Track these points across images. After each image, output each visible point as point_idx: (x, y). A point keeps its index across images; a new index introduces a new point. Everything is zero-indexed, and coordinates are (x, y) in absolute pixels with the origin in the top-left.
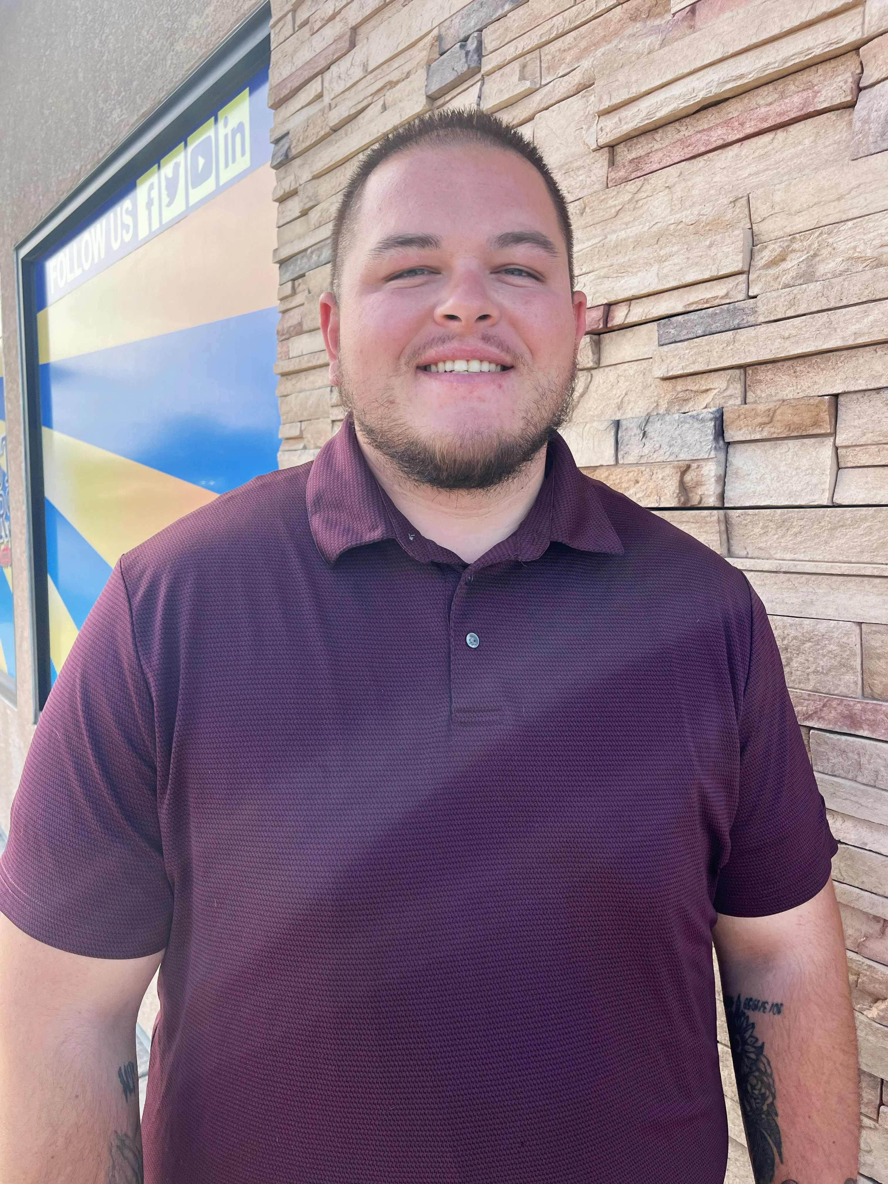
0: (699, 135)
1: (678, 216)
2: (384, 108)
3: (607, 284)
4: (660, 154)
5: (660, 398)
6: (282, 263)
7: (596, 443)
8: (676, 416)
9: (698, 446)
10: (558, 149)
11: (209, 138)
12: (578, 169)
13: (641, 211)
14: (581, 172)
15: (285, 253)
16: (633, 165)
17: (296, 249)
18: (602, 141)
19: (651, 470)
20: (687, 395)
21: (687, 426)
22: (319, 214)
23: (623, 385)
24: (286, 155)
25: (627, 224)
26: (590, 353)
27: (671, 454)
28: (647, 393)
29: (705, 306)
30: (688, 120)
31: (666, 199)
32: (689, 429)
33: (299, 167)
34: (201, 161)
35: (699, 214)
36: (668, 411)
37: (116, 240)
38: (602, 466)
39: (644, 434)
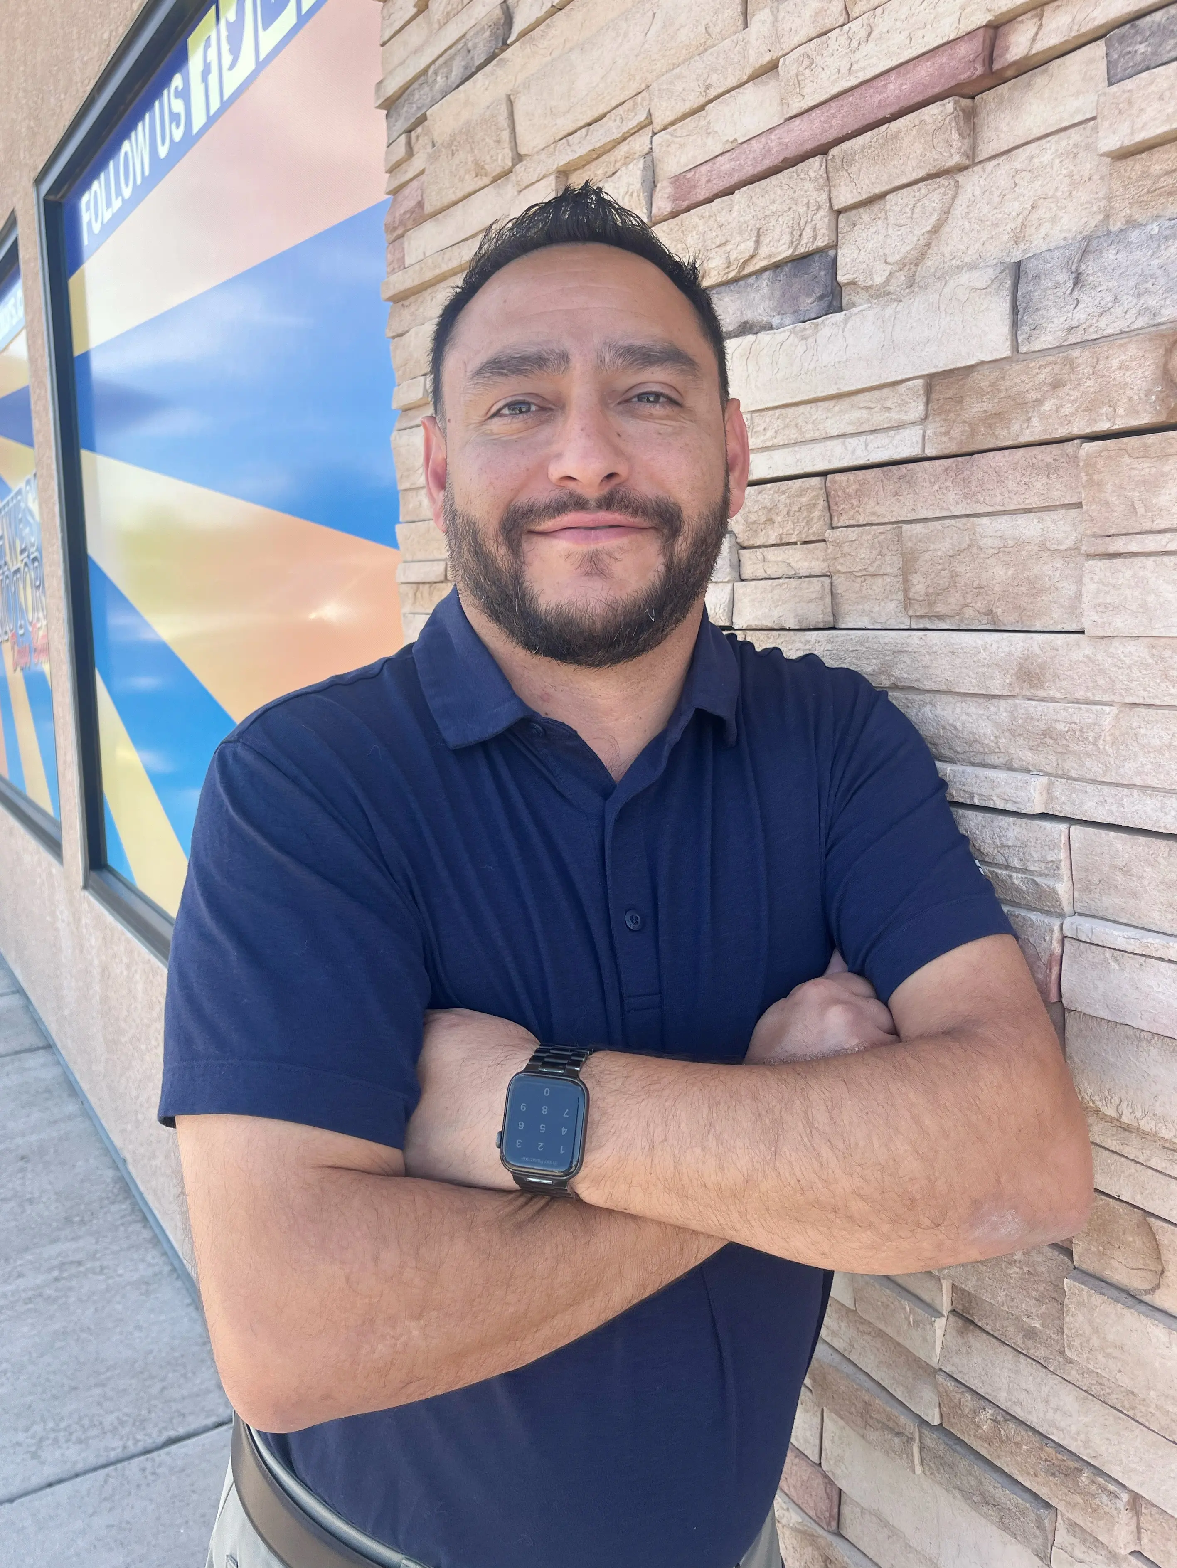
5: (1112, 200)
6: (390, 105)
7: (969, 318)
8: (1154, 228)
15: (393, 86)
17: (411, 73)
19: (1096, 356)
23: (1028, 190)
26: (955, 135)
27: (1141, 313)
28: (1082, 195)
36: (1130, 222)
37: (163, 141)
38: (982, 363)
39: (1078, 280)
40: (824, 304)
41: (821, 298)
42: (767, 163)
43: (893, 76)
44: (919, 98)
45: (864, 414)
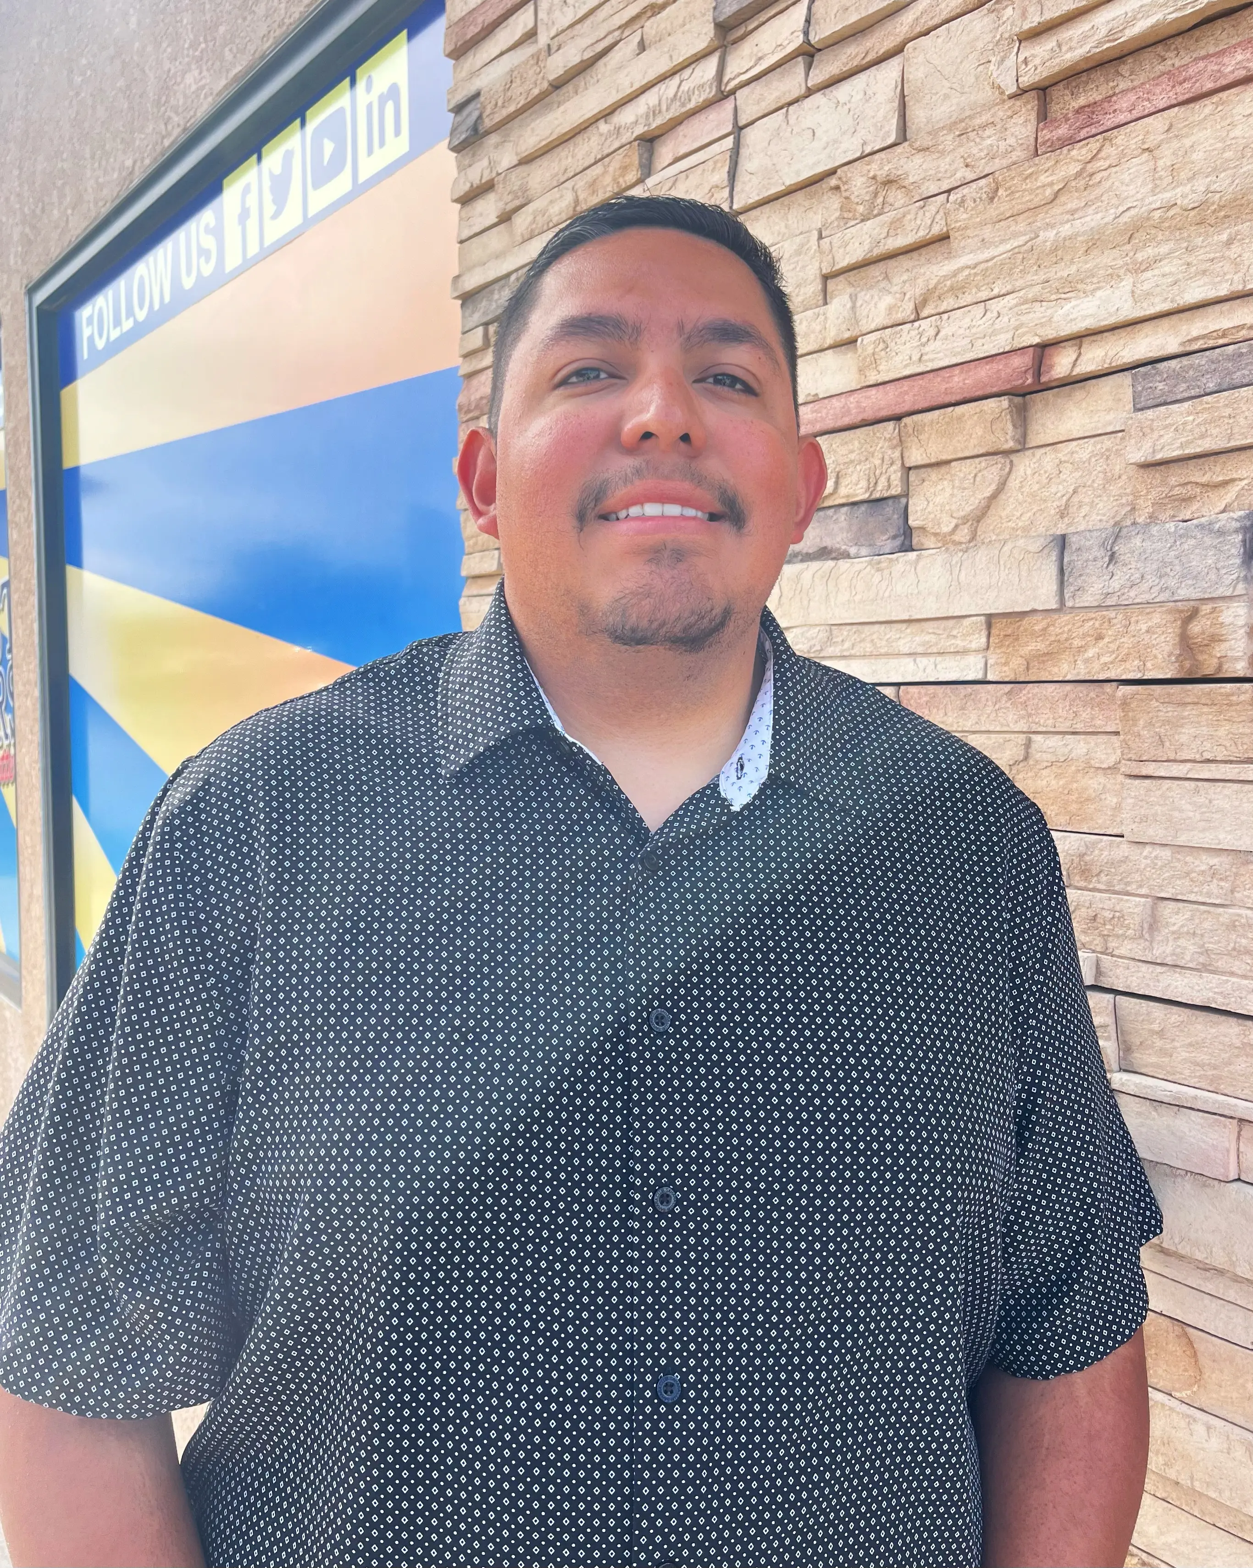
0: (1201, 64)
1: (1167, 195)
2: (642, 47)
3: (1039, 312)
4: (1132, 97)
5: (1137, 497)
6: (468, 299)
7: (1024, 574)
8: (1171, 526)
9: (1213, 576)
10: (946, 97)
11: (342, 110)
12: (984, 127)
13: (1098, 191)
14: (989, 132)
15: (471, 282)
16: (1082, 117)
17: (492, 275)
18: (1026, 80)
19: (1127, 618)
20: (1190, 490)
21: (1192, 542)
22: (530, 218)
23: (1070, 478)
24: (475, 129)
25: (1073, 212)
26: (1010, 426)
27: (1162, 590)
28: (1114, 489)
29: (1221, 342)
30: (1179, 39)
31: (1145, 168)
32: (1195, 547)
33: (496, 146)
34: (329, 147)
35: (1207, 191)
36: (1153, 518)
37: (189, 273)
38: (1034, 611)
39: (1112, 557)
40: (898, 542)
41: (894, 537)
42: (847, 421)
43: (957, 370)
44: (979, 393)
45: (932, 638)
